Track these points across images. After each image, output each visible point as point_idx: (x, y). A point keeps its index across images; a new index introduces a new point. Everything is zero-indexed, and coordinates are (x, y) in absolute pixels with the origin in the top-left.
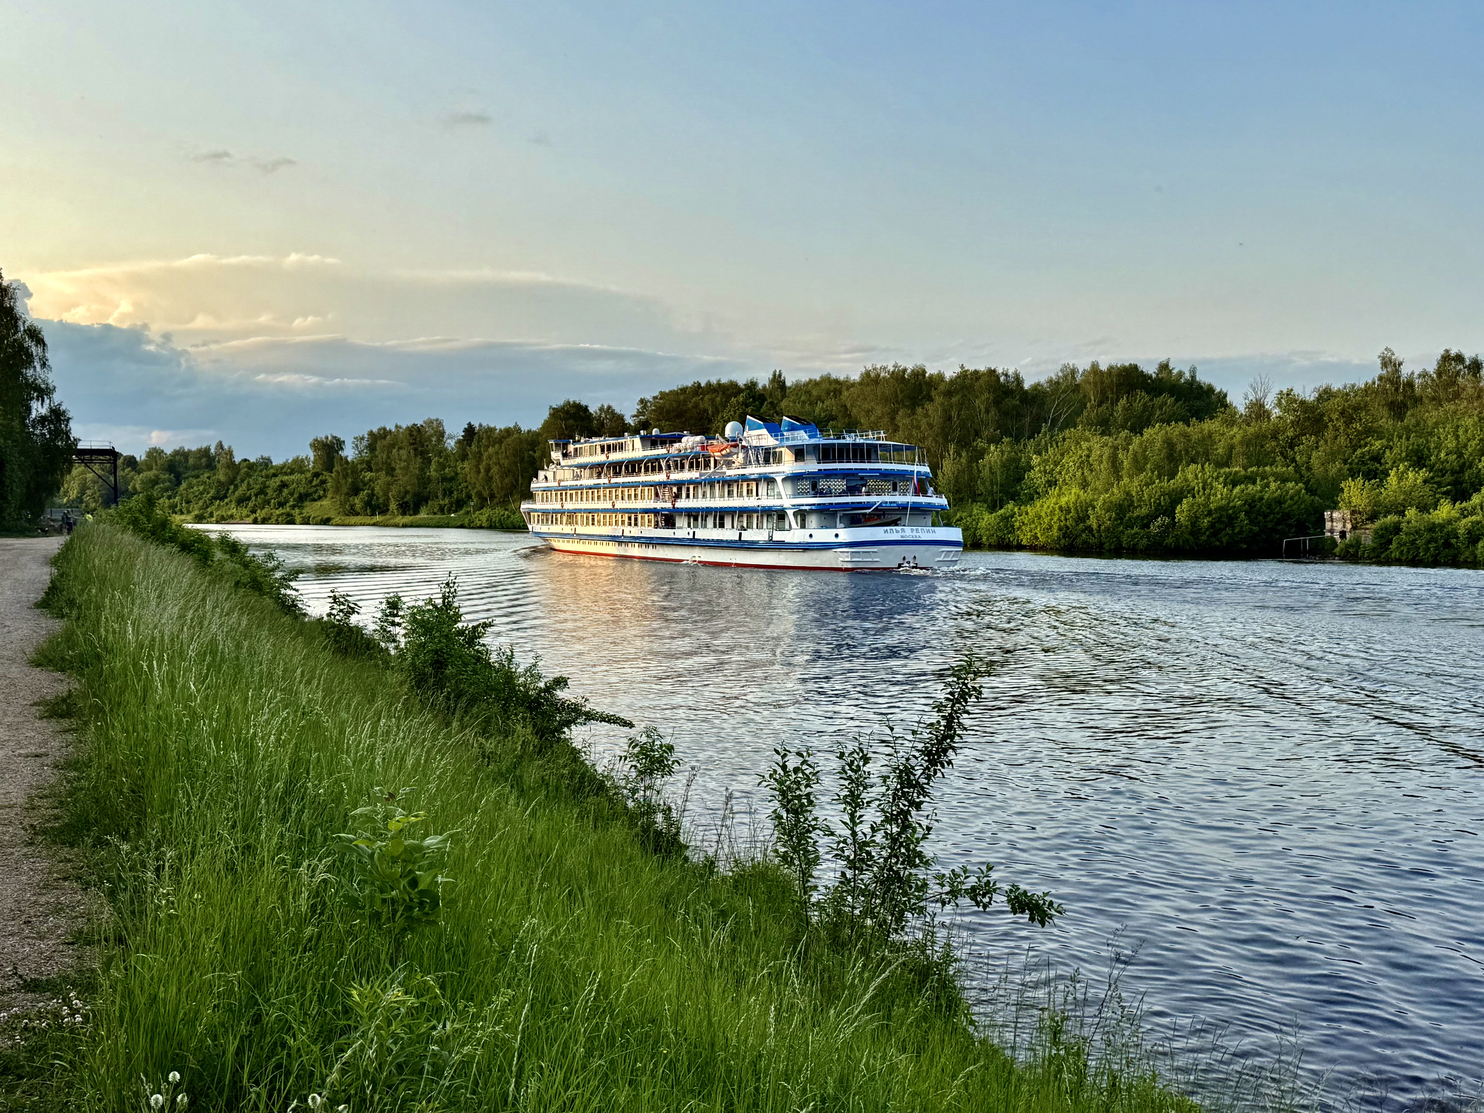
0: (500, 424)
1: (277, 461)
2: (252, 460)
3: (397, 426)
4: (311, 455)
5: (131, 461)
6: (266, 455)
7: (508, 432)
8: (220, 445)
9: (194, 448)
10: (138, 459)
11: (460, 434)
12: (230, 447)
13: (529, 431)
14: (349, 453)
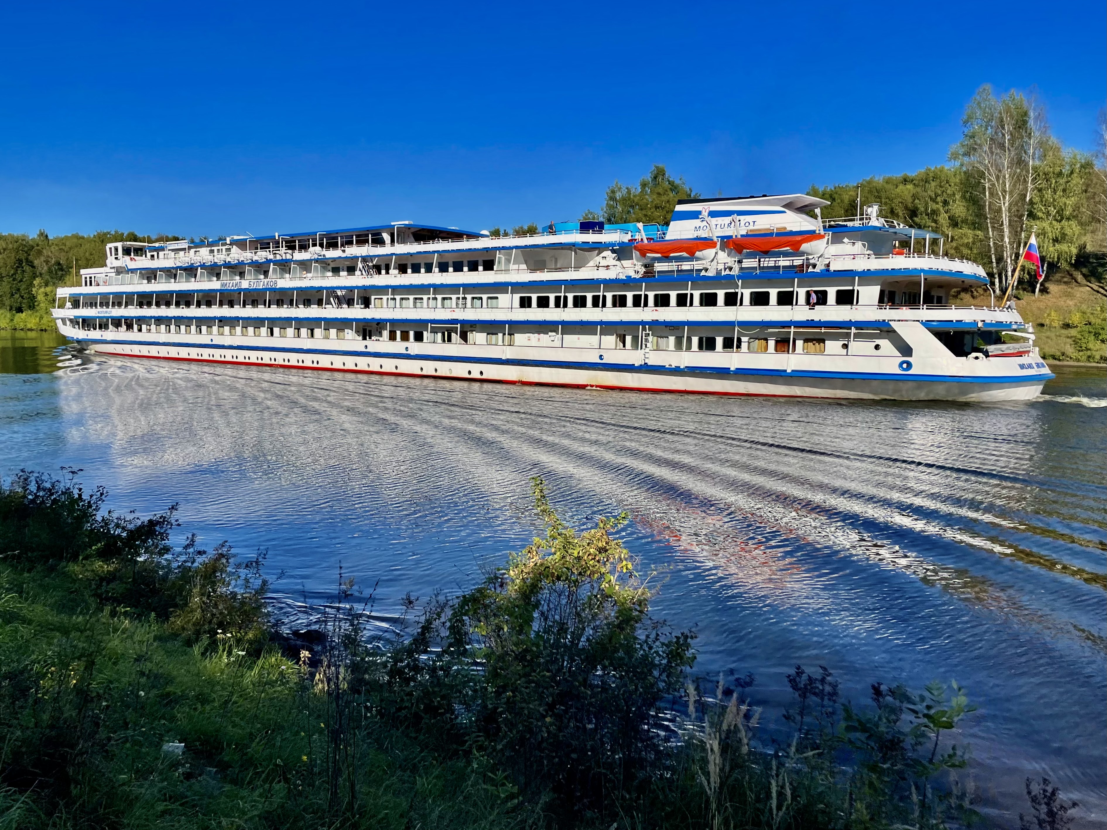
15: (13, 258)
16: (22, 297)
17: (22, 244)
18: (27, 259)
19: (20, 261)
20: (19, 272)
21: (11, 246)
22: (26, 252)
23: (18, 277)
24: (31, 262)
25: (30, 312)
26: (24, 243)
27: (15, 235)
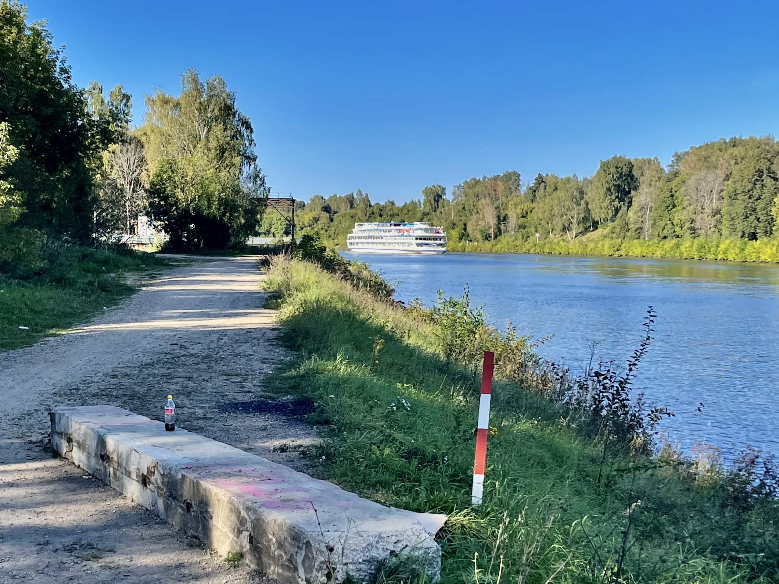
0: (563, 176)
1: (399, 204)
2: (382, 203)
3: (484, 178)
4: (422, 199)
5: (302, 206)
6: (391, 200)
7: (568, 180)
8: (360, 192)
9: (343, 196)
10: (306, 203)
11: (532, 183)
12: (367, 195)
13: (585, 179)
14: (448, 196)
15: (751, 168)
16: (758, 220)
17: (765, 150)
18: (769, 169)
19: (760, 172)
20: (757, 186)
21: (751, 153)
22: (769, 160)
23: (756, 193)
24: (774, 173)
25: (765, 239)
26: (768, 148)
27: (758, 138)
